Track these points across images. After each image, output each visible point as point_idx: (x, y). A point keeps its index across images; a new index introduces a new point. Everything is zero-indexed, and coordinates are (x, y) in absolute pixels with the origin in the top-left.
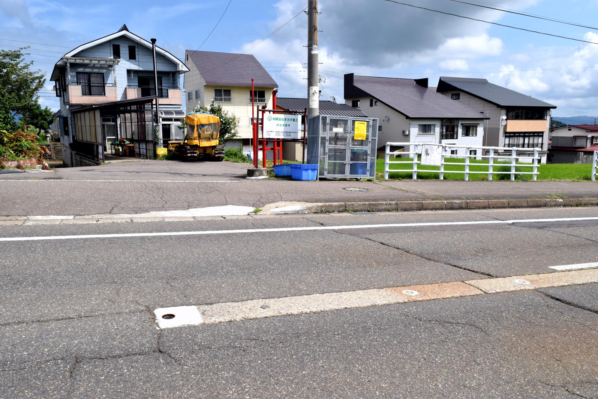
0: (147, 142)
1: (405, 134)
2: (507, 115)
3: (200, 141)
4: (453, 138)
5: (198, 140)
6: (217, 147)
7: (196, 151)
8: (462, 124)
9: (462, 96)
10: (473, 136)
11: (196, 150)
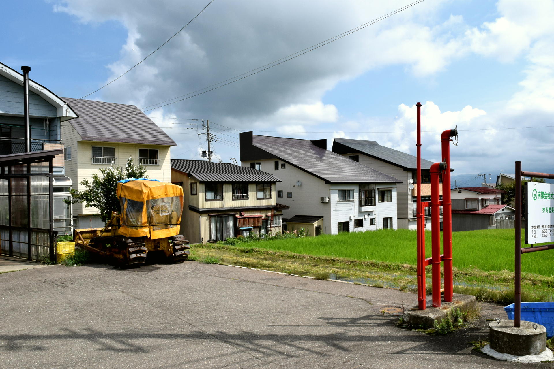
0: (29, 231)
1: (324, 201)
2: (413, 178)
3: (151, 230)
4: (371, 205)
5: (148, 228)
6: (177, 239)
7: (143, 248)
8: (378, 189)
9: (361, 158)
10: (388, 202)
11: (144, 245)
